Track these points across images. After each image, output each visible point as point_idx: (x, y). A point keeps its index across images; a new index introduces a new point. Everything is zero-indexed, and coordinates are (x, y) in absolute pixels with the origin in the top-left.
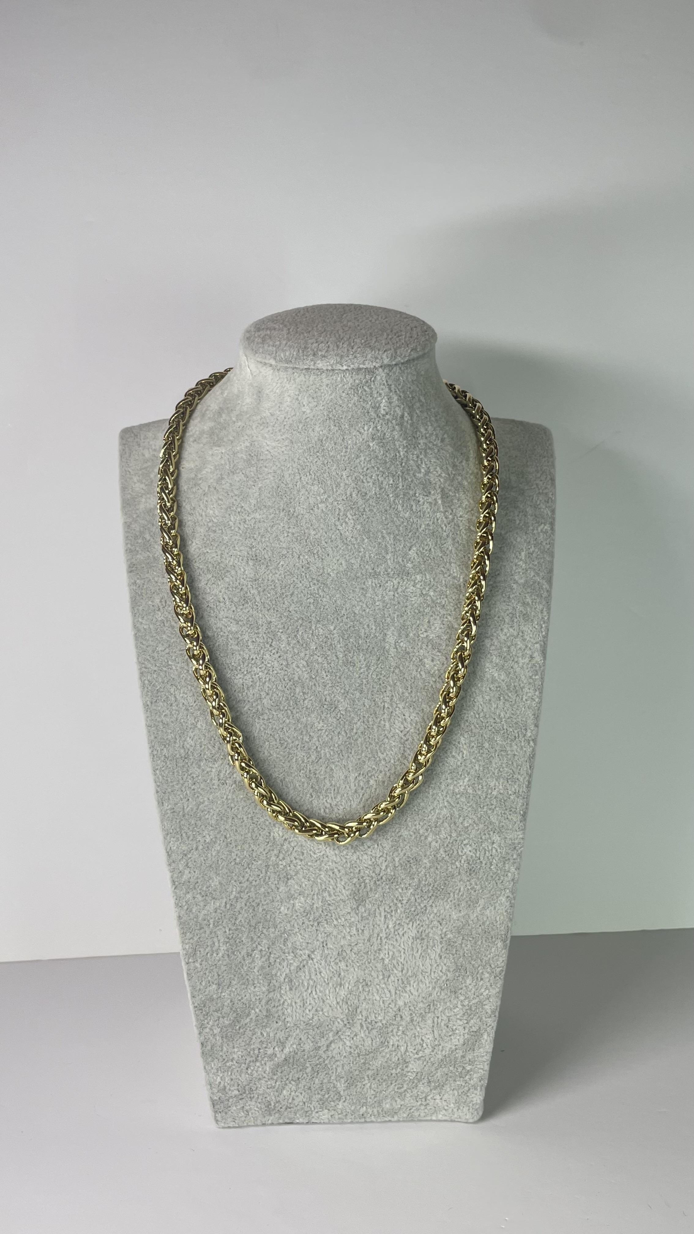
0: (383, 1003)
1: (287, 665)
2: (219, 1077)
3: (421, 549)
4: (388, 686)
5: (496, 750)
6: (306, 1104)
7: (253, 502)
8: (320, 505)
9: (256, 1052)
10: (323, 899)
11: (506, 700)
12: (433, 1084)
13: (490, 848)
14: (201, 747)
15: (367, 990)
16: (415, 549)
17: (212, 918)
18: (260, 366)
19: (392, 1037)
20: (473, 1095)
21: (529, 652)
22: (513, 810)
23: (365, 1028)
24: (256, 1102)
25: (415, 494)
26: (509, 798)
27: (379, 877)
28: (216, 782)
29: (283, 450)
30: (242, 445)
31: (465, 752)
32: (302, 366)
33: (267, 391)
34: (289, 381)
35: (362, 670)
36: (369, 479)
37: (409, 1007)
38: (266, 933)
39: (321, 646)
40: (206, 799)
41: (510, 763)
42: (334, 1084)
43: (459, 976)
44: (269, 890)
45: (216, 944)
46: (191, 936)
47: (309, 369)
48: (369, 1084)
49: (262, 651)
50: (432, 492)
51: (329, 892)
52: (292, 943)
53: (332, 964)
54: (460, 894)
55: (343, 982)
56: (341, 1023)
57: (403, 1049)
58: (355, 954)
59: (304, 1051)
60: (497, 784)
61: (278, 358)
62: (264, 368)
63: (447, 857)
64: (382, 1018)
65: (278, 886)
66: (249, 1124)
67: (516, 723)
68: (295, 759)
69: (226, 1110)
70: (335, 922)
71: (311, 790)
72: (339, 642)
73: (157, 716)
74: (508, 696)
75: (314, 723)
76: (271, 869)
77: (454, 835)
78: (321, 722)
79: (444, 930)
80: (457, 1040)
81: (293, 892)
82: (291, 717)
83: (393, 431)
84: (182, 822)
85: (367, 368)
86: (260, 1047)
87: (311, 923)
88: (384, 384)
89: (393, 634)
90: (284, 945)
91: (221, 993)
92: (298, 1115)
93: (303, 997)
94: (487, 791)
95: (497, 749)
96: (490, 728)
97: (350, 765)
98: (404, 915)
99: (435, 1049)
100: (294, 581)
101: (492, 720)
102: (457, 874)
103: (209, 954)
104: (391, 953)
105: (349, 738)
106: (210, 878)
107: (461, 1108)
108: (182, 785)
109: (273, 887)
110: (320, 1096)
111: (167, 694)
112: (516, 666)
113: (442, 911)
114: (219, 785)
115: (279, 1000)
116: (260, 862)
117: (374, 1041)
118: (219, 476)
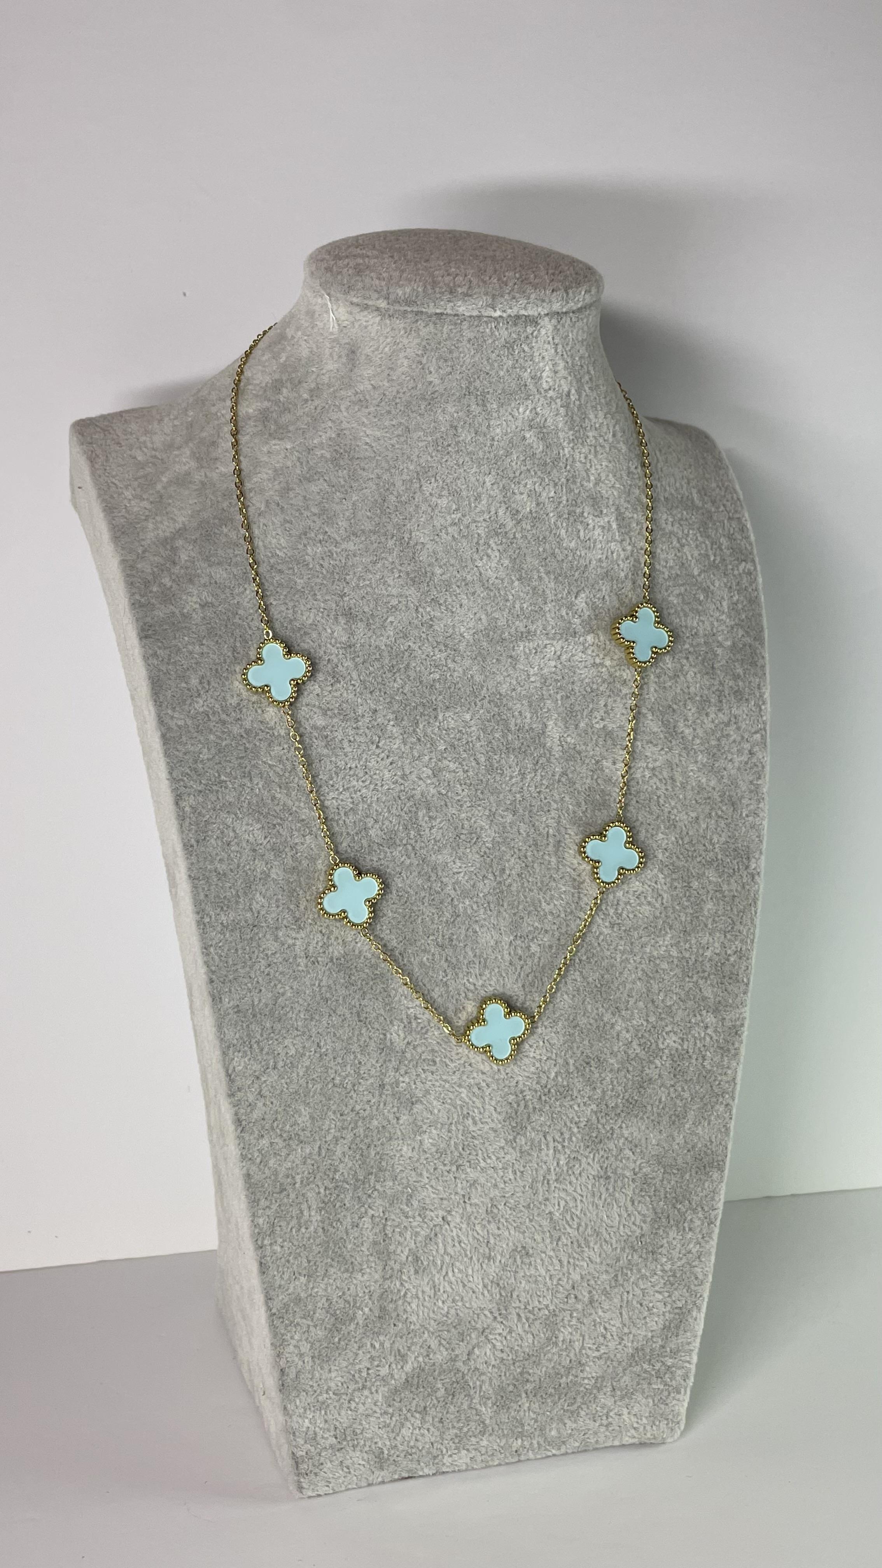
0: (551, 1279)
1: (404, 776)
2: (306, 1421)
3: (592, 596)
4: (552, 803)
5: (708, 892)
6: (435, 1445)
7: (343, 524)
8: (450, 530)
9: (364, 1374)
10: (464, 1131)
11: (719, 817)
12: (619, 1393)
13: (703, 1035)
14: (278, 907)
15: (527, 1261)
16: (583, 595)
17: (298, 1174)
18: (356, 310)
19: (562, 1329)
20: (674, 1402)
21: (747, 746)
22: (734, 977)
23: (524, 1320)
24: (361, 1451)
25: (583, 512)
26: (728, 960)
27: (546, 1090)
28: (302, 961)
29: (394, 441)
30: (325, 435)
31: (665, 896)
32: (432, 310)
33: (368, 351)
34: (408, 332)
35: (514, 780)
36: (522, 489)
37: (588, 1280)
38: (381, 1189)
39: (453, 746)
40: (287, 988)
41: (729, 908)
42: (476, 1410)
43: (659, 1228)
44: (385, 1123)
45: (306, 1213)
46: (268, 1203)
47: (442, 314)
48: (527, 1405)
49: (364, 756)
50: (605, 511)
51: (473, 1119)
52: (419, 1201)
53: (478, 1228)
54: (661, 1107)
55: (493, 1254)
56: (489, 1315)
57: (577, 1345)
58: (510, 1209)
59: (434, 1364)
60: (711, 940)
61: (392, 297)
62: (366, 313)
63: (643, 1052)
64: (549, 1302)
65: (398, 1115)
66: (350, 1486)
67: (735, 850)
68: (420, 918)
69: (317, 1470)
70: (483, 1164)
71: (445, 965)
72: (478, 738)
73: (207, 863)
74: (722, 811)
75: (447, 863)
76: (388, 1090)
77: (652, 1019)
78: (457, 861)
79: (638, 1163)
80: (655, 1324)
81: (419, 1123)
82: (413, 855)
83: (557, 415)
84: (253, 1026)
85: (529, 316)
86: (369, 1366)
87: (448, 1168)
88: (549, 343)
89: (556, 724)
90: (407, 1205)
91: (313, 1288)
92: (422, 1464)
93: (434, 1282)
94: (698, 951)
95: (710, 888)
96: (699, 859)
97: (502, 923)
98: (582, 1144)
99: (623, 1339)
100: (409, 646)
101: (702, 848)
102: (657, 1077)
103: (294, 1230)
104: (562, 1203)
105: (500, 882)
106: (297, 1111)
107: (657, 1423)
108: (251, 968)
109: (391, 1117)
110: (455, 1431)
111: (221, 827)
112: (730, 766)
113: (635, 1134)
114: (306, 966)
115: (399, 1291)
116: (371, 1080)
117: (537, 1338)
118: (283, 485)
